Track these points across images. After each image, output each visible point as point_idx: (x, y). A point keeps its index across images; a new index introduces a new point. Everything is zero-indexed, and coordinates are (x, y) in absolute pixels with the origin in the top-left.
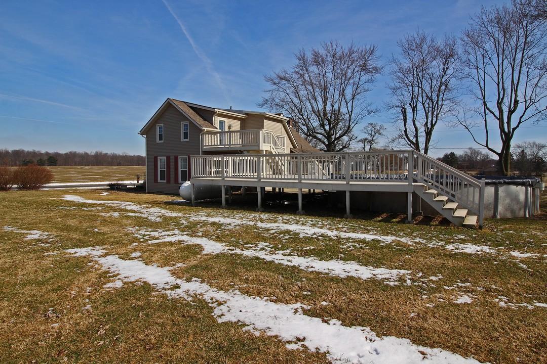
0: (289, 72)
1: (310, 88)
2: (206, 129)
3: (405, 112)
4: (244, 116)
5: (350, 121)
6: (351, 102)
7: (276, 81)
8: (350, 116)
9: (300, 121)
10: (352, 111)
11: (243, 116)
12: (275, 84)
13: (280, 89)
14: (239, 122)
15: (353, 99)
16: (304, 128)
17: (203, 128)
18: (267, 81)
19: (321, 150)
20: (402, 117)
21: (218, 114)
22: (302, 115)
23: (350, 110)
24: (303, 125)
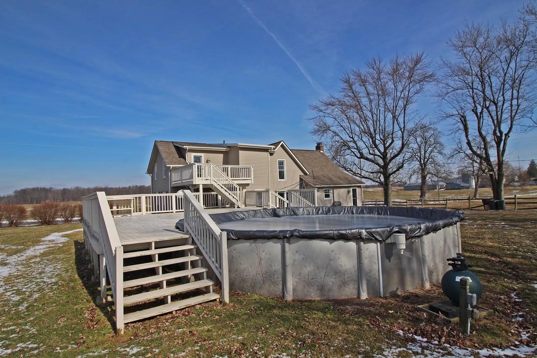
2: (172, 166)
3: (465, 121)
14: (222, 155)
17: (167, 165)
20: (461, 126)
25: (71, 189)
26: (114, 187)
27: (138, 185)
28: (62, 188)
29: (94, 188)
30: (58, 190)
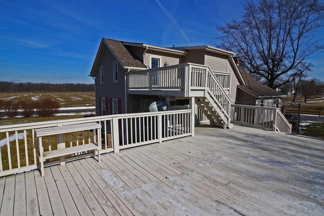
0: (237, 22)
1: (256, 32)
2: (130, 68)
4: (183, 52)
5: (295, 58)
6: (297, 40)
7: (227, 30)
8: (295, 54)
9: (246, 61)
10: (297, 49)
11: (181, 53)
12: (225, 32)
13: (230, 36)
15: (299, 38)
16: (249, 66)
17: (125, 67)
18: (219, 30)
19: (264, 84)
21: (148, 50)
22: (248, 56)
23: (295, 48)
24: (249, 63)
25: (25, 83)
26: (53, 83)
27: (69, 83)
28: (19, 83)
29: (40, 84)
30: (16, 84)
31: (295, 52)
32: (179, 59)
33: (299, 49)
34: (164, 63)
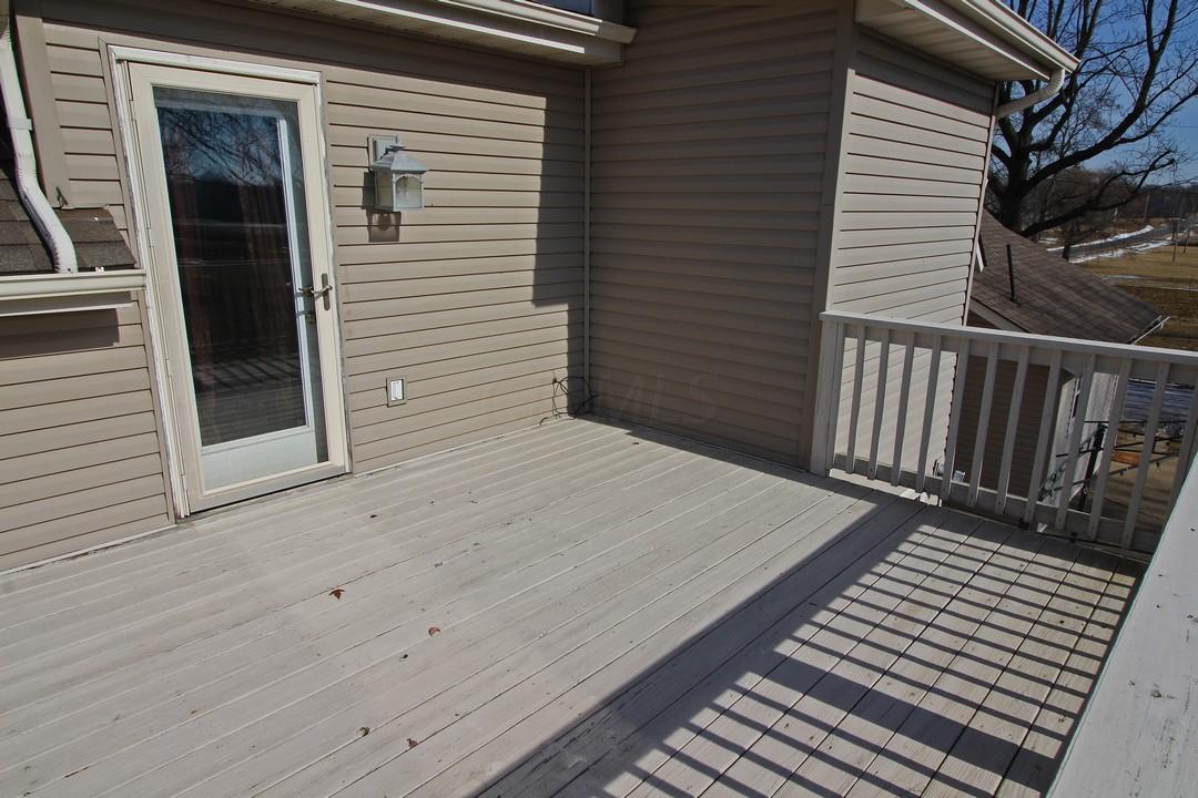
8: (1155, 57)
10: (1166, 33)
23: (1159, 21)
31: (1156, 46)
32: (542, 102)
33: (1175, 35)
34: (363, 159)
